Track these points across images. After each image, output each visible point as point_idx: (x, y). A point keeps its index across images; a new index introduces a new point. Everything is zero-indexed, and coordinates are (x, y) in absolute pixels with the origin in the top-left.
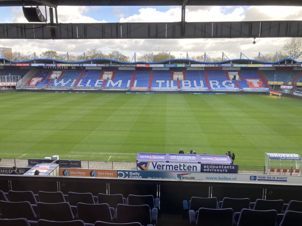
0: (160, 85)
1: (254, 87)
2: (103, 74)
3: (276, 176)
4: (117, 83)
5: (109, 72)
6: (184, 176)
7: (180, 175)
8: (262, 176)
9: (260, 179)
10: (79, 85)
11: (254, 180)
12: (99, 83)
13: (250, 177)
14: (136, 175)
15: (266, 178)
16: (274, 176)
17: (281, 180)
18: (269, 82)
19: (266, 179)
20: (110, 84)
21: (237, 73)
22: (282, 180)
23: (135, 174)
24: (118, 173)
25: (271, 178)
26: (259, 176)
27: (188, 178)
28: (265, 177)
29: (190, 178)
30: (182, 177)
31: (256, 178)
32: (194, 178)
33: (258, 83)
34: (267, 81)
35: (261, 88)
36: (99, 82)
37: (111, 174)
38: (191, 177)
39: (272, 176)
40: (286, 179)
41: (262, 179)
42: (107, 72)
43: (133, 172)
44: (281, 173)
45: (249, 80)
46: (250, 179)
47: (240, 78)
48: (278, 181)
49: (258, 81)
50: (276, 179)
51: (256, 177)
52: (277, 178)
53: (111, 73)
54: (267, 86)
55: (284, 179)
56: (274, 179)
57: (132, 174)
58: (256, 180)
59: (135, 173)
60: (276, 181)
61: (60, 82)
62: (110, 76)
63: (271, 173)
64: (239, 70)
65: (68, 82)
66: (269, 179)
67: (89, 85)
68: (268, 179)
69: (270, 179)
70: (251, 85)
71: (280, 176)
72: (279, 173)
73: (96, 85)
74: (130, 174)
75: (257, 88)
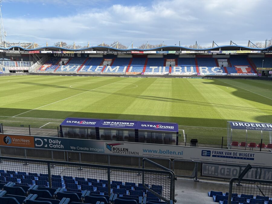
0: (153, 71)
1: (242, 72)
2: (103, 61)
3: (238, 152)
4: (115, 68)
5: (109, 59)
6: (115, 147)
7: (110, 145)
8: (219, 151)
9: (215, 155)
10: (81, 70)
11: (207, 156)
12: (99, 69)
13: (202, 152)
14: (57, 144)
15: (224, 153)
16: (235, 152)
17: (245, 157)
18: (257, 68)
19: (224, 155)
20: (109, 69)
21: (227, 60)
22: (247, 157)
23: (55, 143)
24: (36, 140)
25: (231, 154)
26: (215, 150)
27: (120, 149)
28: (222, 153)
29: (122, 149)
30: (112, 148)
31: (210, 154)
32: (127, 150)
33: (246, 69)
34: (256, 67)
35: (249, 74)
36: (99, 67)
37: (28, 141)
38: (124, 149)
39: (232, 152)
40: (252, 156)
41: (218, 155)
42: (107, 60)
43: (53, 139)
44: (247, 149)
45: (238, 67)
46: (202, 154)
47: (229, 65)
48: (242, 158)
49: (247, 67)
50: (238, 156)
51: (210, 151)
52: (240, 155)
53: (111, 60)
54: (255, 72)
55: (250, 156)
56: (235, 156)
57: (51, 142)
58: (210, 156)
59: (55, 141)
60: (238, 158)
61: (66, 68)
62: (110, 63)
63: (233, 147)
64: (229, 57)
65: (72, 68)
66: (228, 155)
67: (90, 70)
68: (226, 155)
69: (230, 156)
70: (240, 71)
71: (244, 153)
72: (244, 148)
73: (96, 70)
74: (50, 142)
75: (245, 74)
